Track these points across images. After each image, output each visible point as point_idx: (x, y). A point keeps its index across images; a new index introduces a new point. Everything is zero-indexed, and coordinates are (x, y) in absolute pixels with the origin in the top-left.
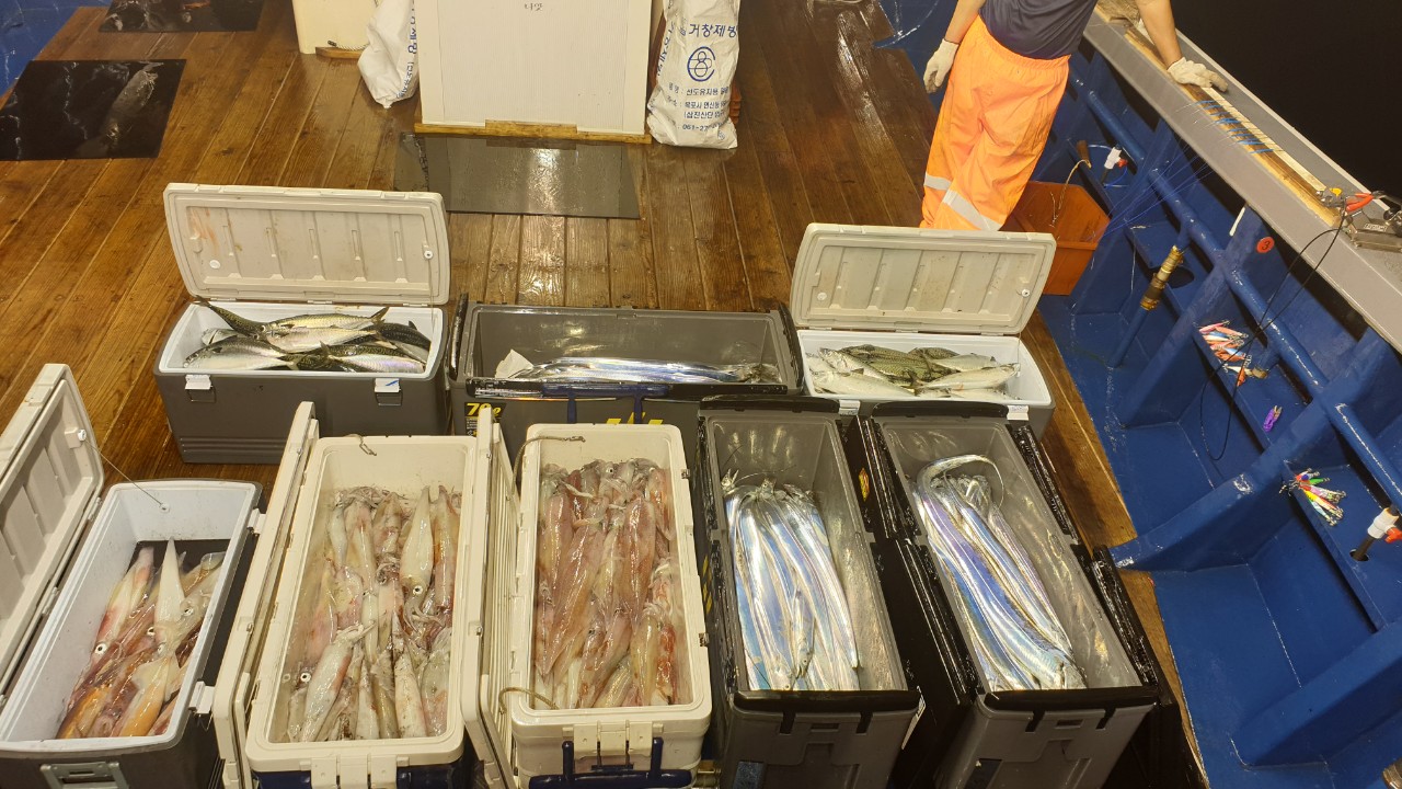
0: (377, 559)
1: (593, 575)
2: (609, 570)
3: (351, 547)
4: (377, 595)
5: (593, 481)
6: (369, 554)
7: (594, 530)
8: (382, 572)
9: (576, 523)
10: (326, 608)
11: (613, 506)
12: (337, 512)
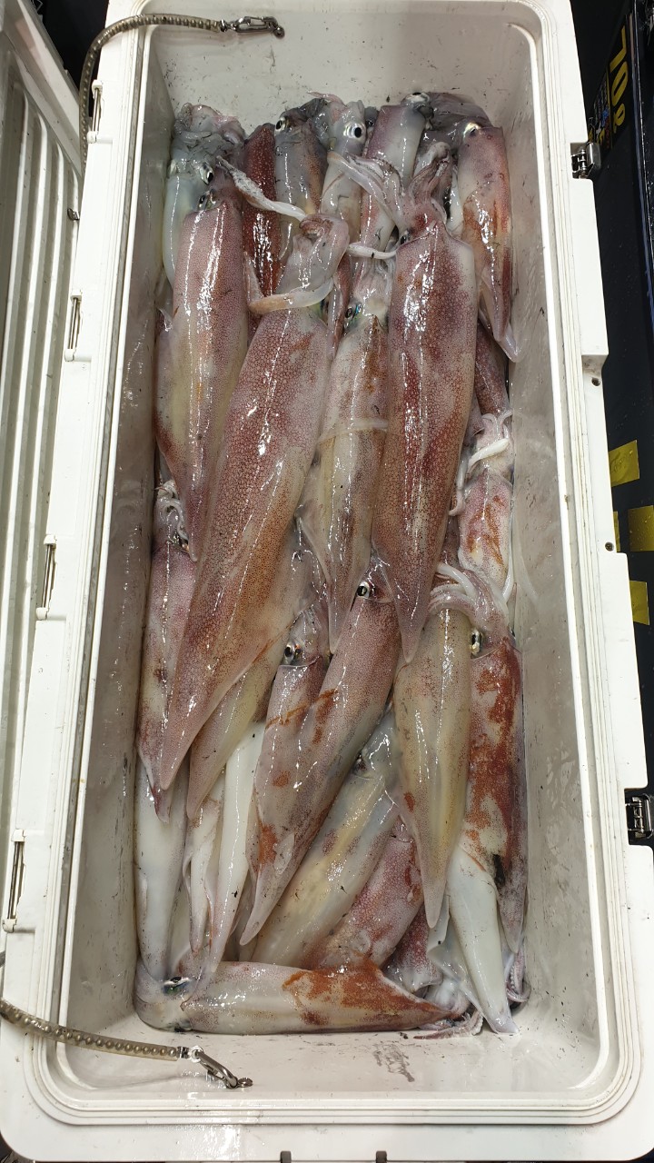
1: (298, 474)
2: (344, 462)
5: (306, 162)
7: (305, 326)
9: (258, 301)
11: (360, 249)
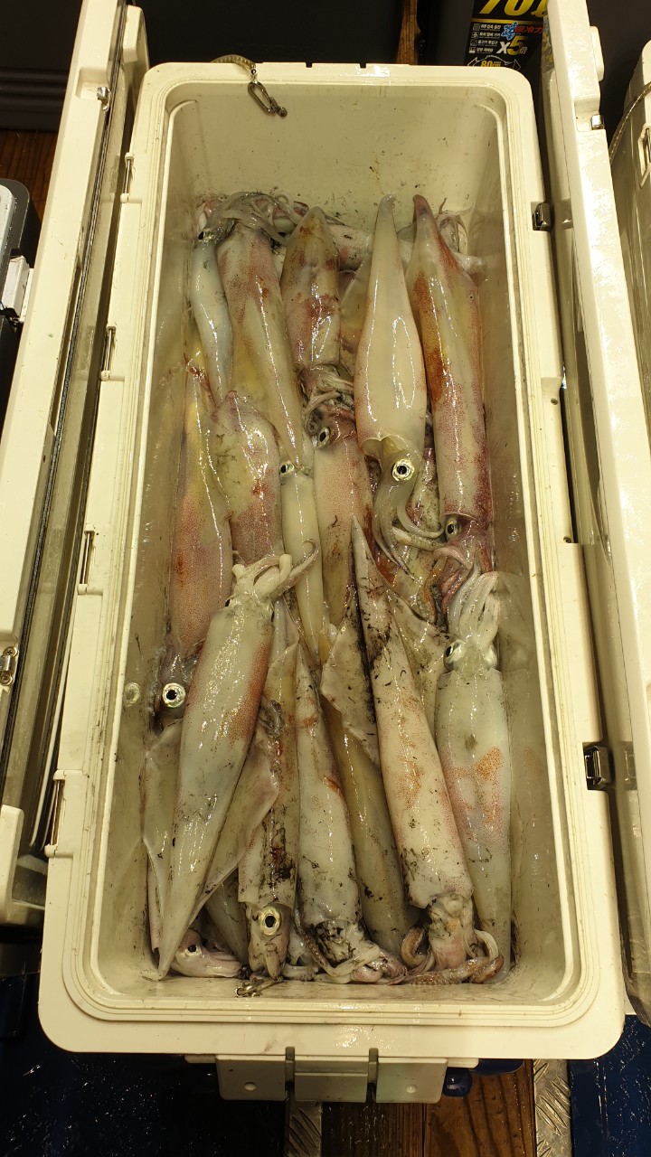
0: (302, 379)
3: (240, 346)
4: (310, 474)
6: (284, 364)
8: (317, 415)
10: (203, 503)
12: (202, 255)
